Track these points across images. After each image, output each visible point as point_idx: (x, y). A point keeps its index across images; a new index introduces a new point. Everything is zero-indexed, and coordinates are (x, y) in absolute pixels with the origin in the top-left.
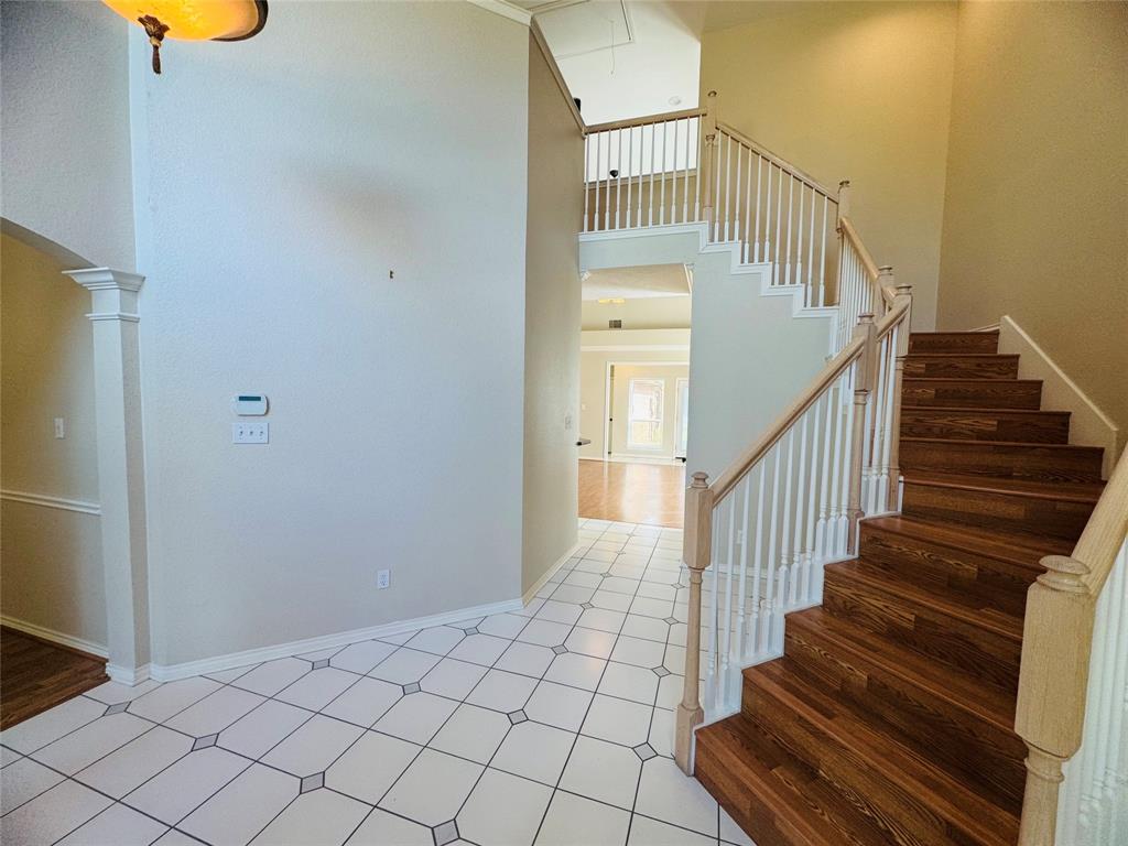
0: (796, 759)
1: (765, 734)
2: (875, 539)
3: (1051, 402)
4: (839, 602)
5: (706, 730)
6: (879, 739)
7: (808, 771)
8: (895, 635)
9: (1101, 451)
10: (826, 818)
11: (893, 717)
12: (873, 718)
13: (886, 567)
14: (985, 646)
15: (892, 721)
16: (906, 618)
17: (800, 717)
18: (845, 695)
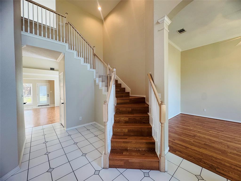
0: (124, 150)
1: (117, 149)
2: (118, 109)
3: (123, 86)
4: (117, 121)
5: (110, 156)
6: (133, 138)
7: (126, 150)
8: (126, 122)
9: (129, 92)
10: (134, 154)
11: (132, 134)
12: (130, 136)
13: (120, 113)
14: (137, 119)
15: (132, 135)
16: (127, 119)
17: (123, 142)
18: (125, 135)
